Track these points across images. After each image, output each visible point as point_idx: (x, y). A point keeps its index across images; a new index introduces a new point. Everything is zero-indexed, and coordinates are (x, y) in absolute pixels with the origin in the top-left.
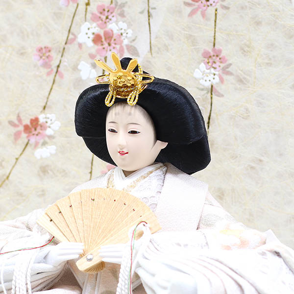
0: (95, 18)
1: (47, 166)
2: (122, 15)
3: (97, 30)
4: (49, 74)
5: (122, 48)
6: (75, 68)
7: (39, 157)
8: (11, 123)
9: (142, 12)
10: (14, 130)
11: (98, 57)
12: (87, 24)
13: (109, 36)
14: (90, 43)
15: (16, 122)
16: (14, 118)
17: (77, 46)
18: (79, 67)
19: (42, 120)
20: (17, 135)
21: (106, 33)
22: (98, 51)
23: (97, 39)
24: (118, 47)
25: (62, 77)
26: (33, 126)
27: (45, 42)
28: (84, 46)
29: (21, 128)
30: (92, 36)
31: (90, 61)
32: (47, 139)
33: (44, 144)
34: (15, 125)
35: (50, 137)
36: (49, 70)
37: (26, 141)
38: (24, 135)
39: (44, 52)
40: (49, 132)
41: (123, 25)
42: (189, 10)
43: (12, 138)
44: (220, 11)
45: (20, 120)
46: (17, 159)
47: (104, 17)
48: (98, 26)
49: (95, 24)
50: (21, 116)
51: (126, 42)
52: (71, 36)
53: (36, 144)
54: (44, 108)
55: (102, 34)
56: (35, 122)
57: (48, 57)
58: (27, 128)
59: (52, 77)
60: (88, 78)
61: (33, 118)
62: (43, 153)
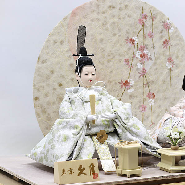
0: (140, 50)
1: (132, 95)
2: (147, 48)
3: (141, 53)
4: (129, 67)
5: (148, 58)
6: (136, 65)
7: (129, 93)
8: (119, 83)
9: (152, 48)
10: (120, 85)
11: (142, 61)
12: (138, 52)
13: (144, 55)
14: (140, 57)
15: (121, 82)
16: (120, 81)
17: (136, 58)
18: (137, 64)
19: (129, 81)
20: (122, 86)
21: (143, 54)
22: (142, 59)
23: (141, 56)
24: (147, 58)
25: (133, 68)
26: (126, 83)
27: (127, 57)
28: (138, 58)
29: (123, 84)
30: (140, 55)
31: (140, 62)
32: (131, 87)
33: (130, 88)
34: (121, 83)
35: (132, 86)
36: (129, 66)
37: (125, 88)
38: (124, 86)
39: (127, 60)
40: (131, 85)
41: (147, 51)
42: (163, 46)
43: (120, 87)
44: (171, 47)
45: (122, 82)
46: (123, 94)
47: (142, 49)
48: (141, 52)
49: (140, 52)
50: (122, 80)
51: (149, 56)
52: (134, 55)
53: (128, 88)
54: (129, 78)
55: (142, 54)
56: (126, 82)
57: (128, 62)
58: (124, 84)
59: (130, 68)
60: (140, 68)
61: (126, 80)
62: (130, 91)
